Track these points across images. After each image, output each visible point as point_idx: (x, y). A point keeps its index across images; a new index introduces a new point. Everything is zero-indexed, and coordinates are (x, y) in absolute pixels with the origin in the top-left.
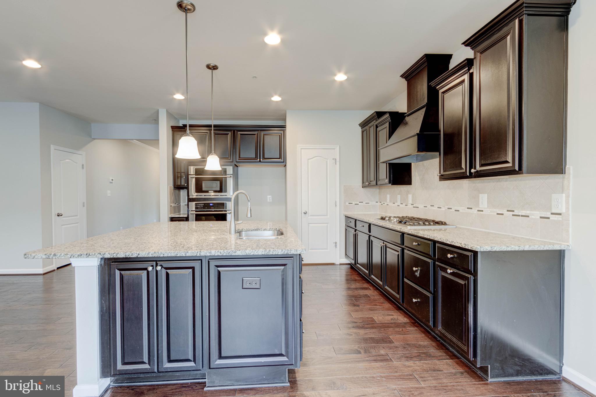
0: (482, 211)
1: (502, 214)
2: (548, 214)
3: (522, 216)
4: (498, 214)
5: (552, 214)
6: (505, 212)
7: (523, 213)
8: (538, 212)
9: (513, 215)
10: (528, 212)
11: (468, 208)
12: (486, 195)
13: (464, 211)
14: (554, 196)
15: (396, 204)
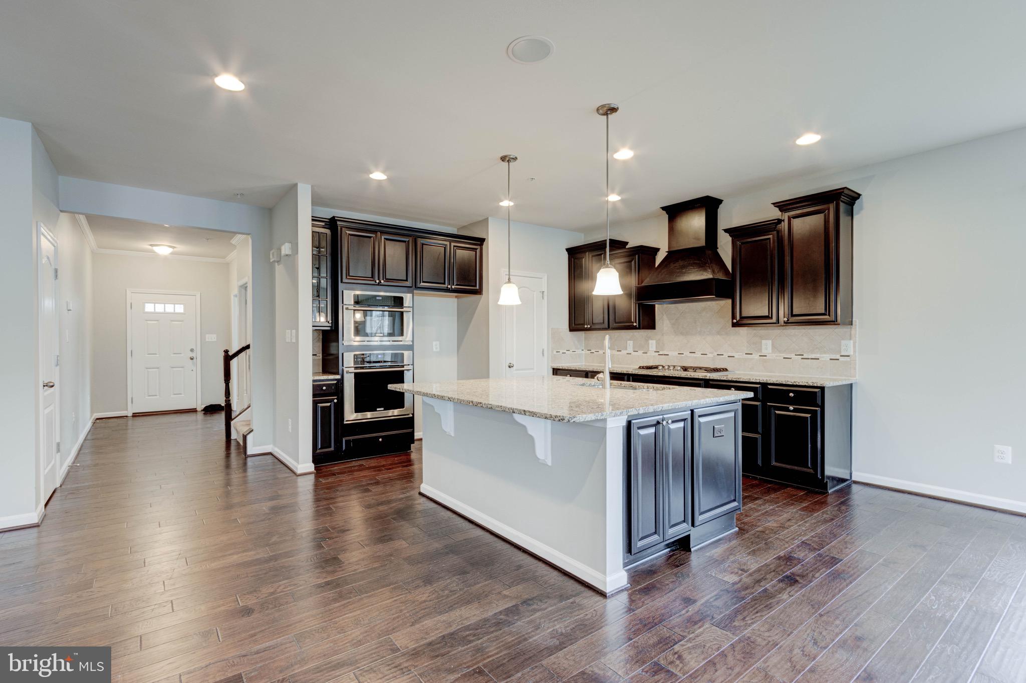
0: (766, 356)
1: (790, 358)
2: (838, 357)
3: (811, 359)
4: (784, 358)
5: (841, 356)
6: (793, 356)
7: (813, 356)
8: (828, 355)
9: (802, 359)
10: (818, 355)
11: (746, 354)
12: (771, 341)
13: (741, 357)
14: (843, 342)
15: (624, 352)
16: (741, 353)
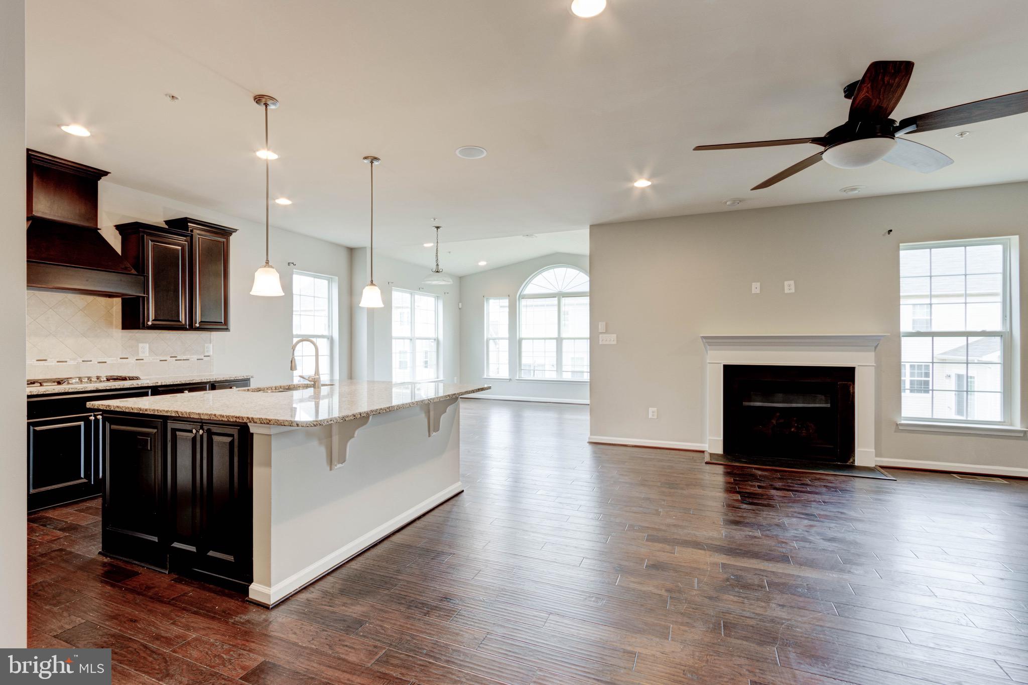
0: (143, 359)
1: (166, 360)
2: (202, 357)
3: (183, 360)
4: (161, 361)
5: (205, 356)
6: (168, 358)
7: (185, 358)
8: (195, 356)
9: (176, 360)
10: (189, 357)
11: (121, 358)
12: (148, 345)
13: (115, 362)
14: (206, 345)
16: (115, 358)
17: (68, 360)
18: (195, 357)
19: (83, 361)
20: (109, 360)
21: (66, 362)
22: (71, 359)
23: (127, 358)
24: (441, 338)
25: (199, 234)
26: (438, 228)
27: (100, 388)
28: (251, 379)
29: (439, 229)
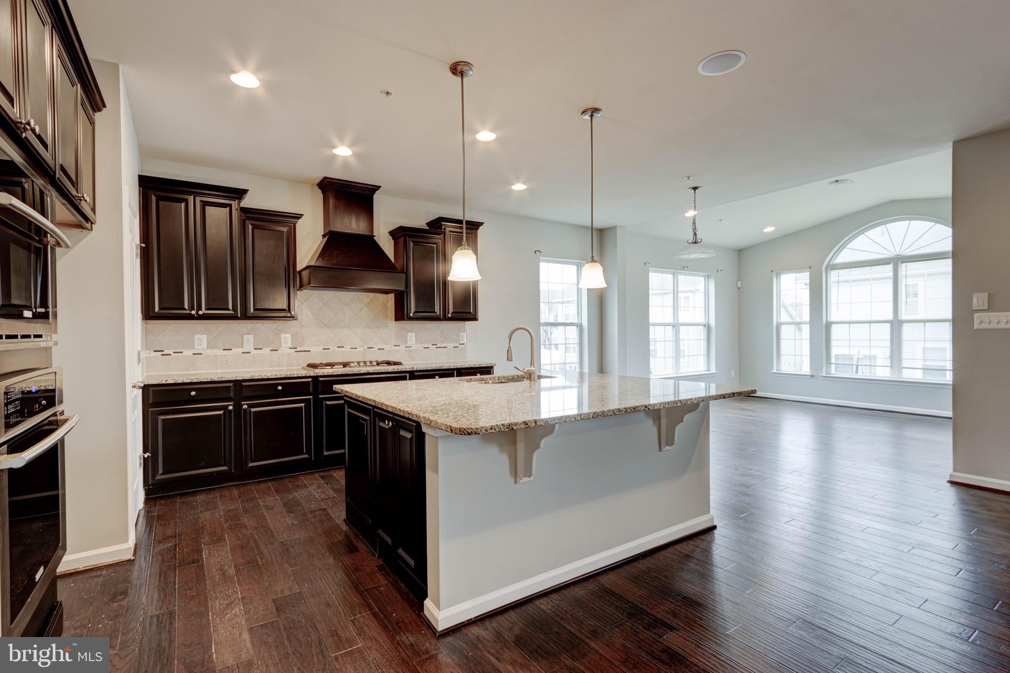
0: (411, 347)
1: (428, 348)
2: (458, 345)
3: (443, 347)
4: (425, 348)
5: (460, 344)
6: (430, 346)
7: (443, 345)
9: (437, 348)
10: (447, 344)
11: (394, 346)
12: (414, 334)
13: (390, 349)
14: (461, 334)
15: (237, 351)
16: (390, 346)
17: (357, 347)
18: (452, 345)
19: (368, 348)
20: (386, 347)
21: (356, 348)
22: (360, 347)
23: (399, 346)
24: (712, 322)
25: (450, 231)
26: (695, 189)
27: (370, 372)
28: (494, 367)
29: (697, 190)
